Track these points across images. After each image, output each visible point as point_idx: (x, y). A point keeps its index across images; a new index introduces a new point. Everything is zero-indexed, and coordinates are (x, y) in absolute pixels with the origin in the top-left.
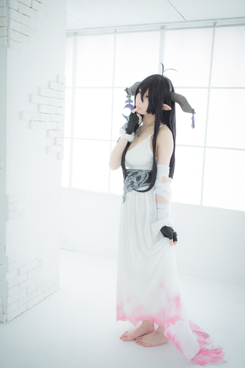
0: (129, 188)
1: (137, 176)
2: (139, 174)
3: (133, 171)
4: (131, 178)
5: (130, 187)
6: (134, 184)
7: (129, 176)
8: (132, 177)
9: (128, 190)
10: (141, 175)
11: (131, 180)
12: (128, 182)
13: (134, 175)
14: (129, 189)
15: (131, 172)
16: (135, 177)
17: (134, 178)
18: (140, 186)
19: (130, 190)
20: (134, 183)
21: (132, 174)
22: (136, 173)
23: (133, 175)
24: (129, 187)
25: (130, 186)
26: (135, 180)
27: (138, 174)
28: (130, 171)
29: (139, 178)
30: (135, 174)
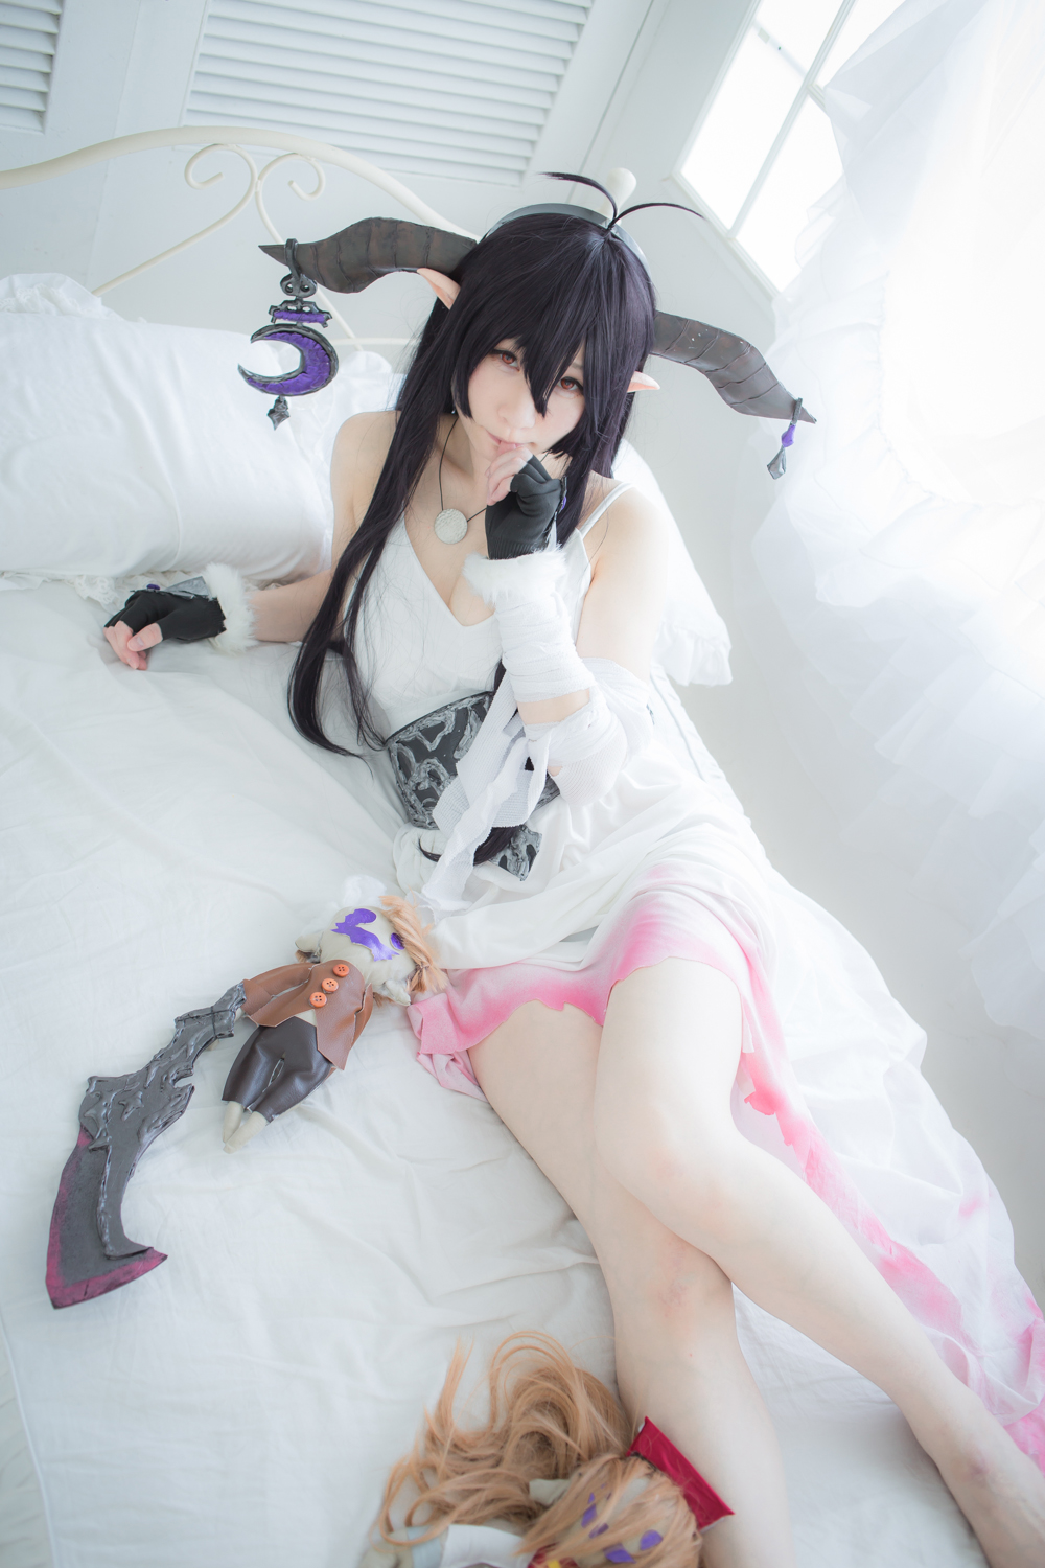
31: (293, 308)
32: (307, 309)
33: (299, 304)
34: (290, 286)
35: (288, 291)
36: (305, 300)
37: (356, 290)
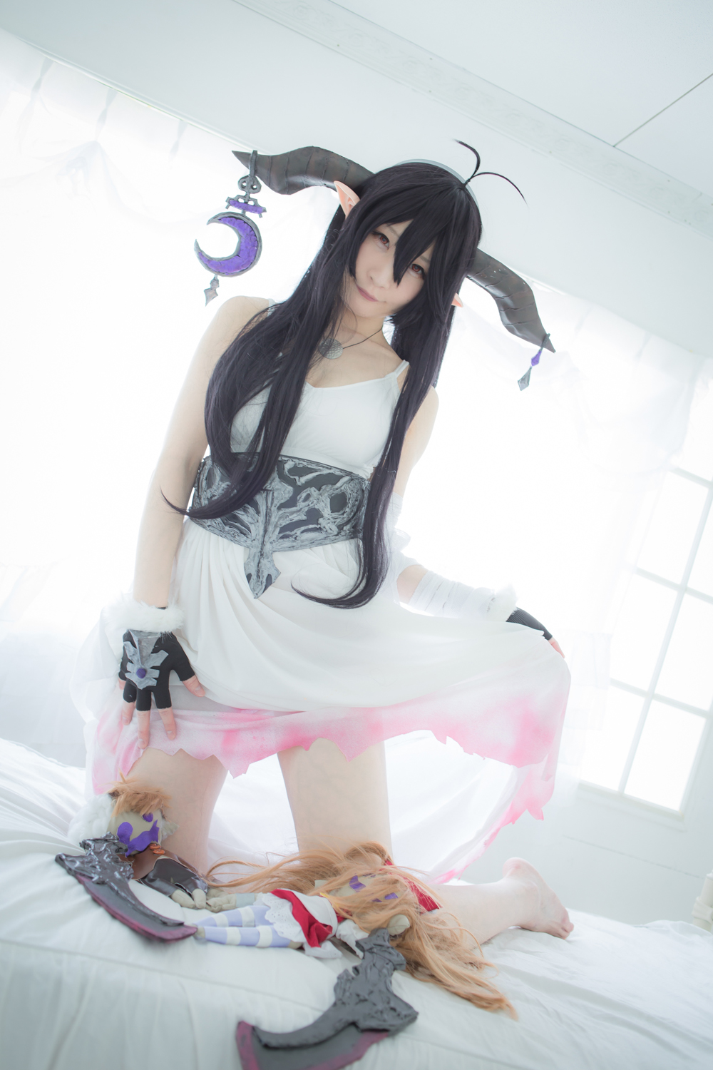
0: (291, 536)
1: (336, 492)
2: (342, 488)
3: (320, 470)
4: (308, 496)
5: (303, 532)
6: (321, 520)
7: (299, 484)
8: (313, 491)
9: (287, 543)
10: (349, 491)
11: (307, 503)
12: (294, 509)
13: (324, 487)
14: (291, 539)
15: (311, 471)
16: (326, 494)
17: (323, 498)
18: (343, 533)
19: (302, 541)
20: (322, 516)
21: (314, 478)
22: (332, 479)
23: (319, 483)
24: (298, 531)
25: (303, 528)
26: (325, 507)
27: (338, 485)
28: (305, 464)
29: (339, 502)
30: (326, 484)
31: (241, 201)
32: (251, 203)
33: (247, 198)
34: (244, 184)
35: (243, 188)
36: (252, 196)
37: (289, 193)
